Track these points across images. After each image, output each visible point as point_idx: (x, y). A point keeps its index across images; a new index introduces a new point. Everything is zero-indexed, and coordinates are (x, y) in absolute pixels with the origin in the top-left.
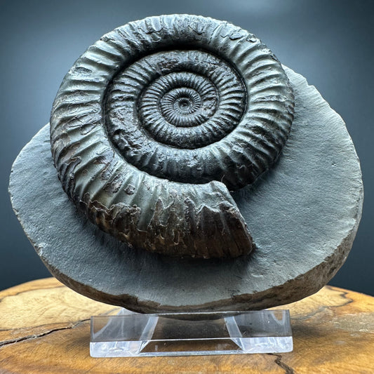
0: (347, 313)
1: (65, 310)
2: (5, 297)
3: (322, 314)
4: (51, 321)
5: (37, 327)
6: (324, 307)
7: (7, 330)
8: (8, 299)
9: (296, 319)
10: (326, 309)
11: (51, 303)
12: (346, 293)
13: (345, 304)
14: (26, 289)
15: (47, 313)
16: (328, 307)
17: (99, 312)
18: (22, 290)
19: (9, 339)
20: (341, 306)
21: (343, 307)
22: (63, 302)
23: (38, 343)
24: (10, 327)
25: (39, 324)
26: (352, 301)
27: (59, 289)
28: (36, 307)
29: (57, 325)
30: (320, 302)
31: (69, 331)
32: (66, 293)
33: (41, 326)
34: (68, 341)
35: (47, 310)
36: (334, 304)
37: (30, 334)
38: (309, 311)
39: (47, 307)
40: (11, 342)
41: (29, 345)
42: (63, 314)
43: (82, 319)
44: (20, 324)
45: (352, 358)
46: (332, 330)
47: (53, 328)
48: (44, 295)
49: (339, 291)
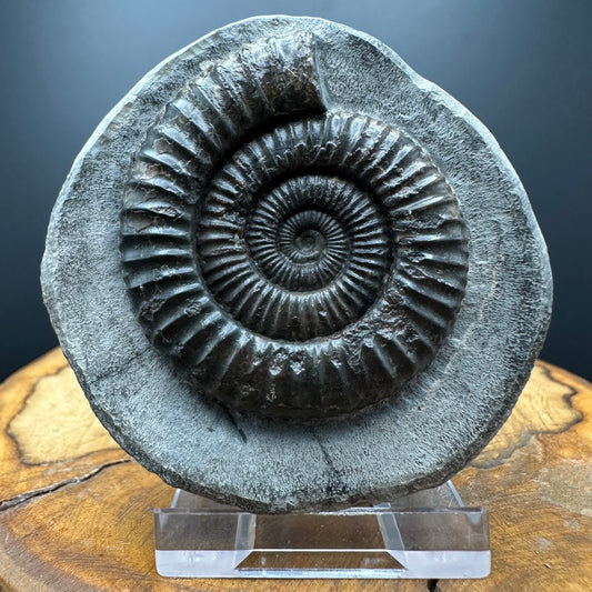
0: (567, 457)
2: (40, 378)
3: (525, 453)
4: (101, 444)
5: (81, 458)
6: (531, 432)
7: (39, 465)
10: (533, 439)
12: (575, 392)
13: (569, 427)
16: (537, 434)
19: (40, 485)
20: (560, 431)
23: (80, 495)
24: (44, 457)
25: (83, 450)
26: (579, 420)
29: (110, 454)
30: (525, 418)
31: (125, 468)
33: (87, 455)
34: (122, 496)
37: (70, 476)
40: (44, 493)
41: (66, 500)
46: (534, 506)
47: (102, 460)
49: (563, 384)
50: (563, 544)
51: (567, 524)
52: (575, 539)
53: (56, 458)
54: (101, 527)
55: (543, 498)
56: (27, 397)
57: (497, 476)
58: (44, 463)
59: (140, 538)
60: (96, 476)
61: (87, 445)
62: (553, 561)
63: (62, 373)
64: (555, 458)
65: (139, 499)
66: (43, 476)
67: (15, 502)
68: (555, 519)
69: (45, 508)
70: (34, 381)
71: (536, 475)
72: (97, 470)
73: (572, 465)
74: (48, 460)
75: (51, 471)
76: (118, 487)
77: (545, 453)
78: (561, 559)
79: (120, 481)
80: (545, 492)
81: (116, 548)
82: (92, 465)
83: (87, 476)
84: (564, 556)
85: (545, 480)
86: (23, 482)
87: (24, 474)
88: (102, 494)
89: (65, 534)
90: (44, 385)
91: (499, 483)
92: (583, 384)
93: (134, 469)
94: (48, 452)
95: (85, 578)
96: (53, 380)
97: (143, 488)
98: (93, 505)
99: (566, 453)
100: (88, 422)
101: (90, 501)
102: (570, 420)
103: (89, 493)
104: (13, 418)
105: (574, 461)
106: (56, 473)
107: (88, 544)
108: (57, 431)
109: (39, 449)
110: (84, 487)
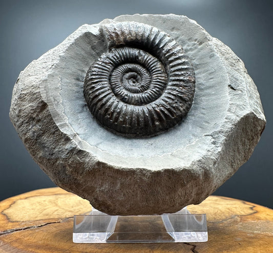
0: (250, 220)
1: (57, 210)
2: (17, 200)
3: (233, 220)
4: (46, 217)
5: (37, 221)
6: (236, 215)
7: (17, 222)
8: (19, 201)
9: (213, 223)
10: (236, 217)
11: (48, 205)
12: (254, 207)
13: (251, 214)
14: (32, 195)
15: (44, 212)
16: (238, 216)
17: (80, 212)
18: (30, 196)
19: (18, 227)
20: (248, 215)
21: (249, 216)
22: (57, 205)
23: (37, 231)
24: (19, 220)
25: (38, 218)
26: (257, 212)
27: (55, 196)
28: (38, 208)
29: (51, 220)
30: (234, 212)
31: (58, 224)
32: (59, 199)
33: (40, 220)
34: (57, 231)
35: (45, 209)
36: (243, 213)
37: (32, 225)
38: (224, 218)
39: (45, 208)
40: (19, 230)
41: (31, 232)
42: (56, 213)
43: (68, 217)
44: (26, 218)
45: (243, 250)
46: (235, 231)
47: (47, 222)
48: (44, 199)
49: (250, 205)
56: (11, 204)
57: (221, 225)
67: (6, 232)
70: (14, 200)
74: (22, 220)
79: (56, 227)
86: (10, 226)
87: (10, 224)
91: (221, 226)
99: (249, 219)
104: (5, 210)
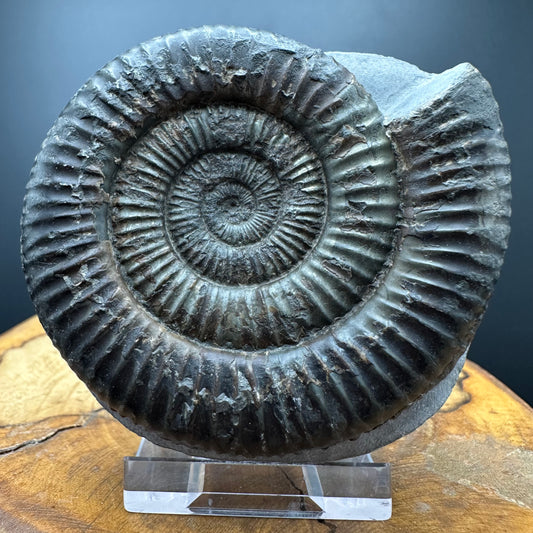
50: (440, 508)
51: (445, 491)
52: (451, 504)
53: (17, 422)
54: (54, 482)
55: (428, 469)
58: (8, 426)
59: (87, 494)
60: (52, 439)
61: (45, 411)
62: (430, 523)
63: (27, 345)
64: (443, 434)
65: (87, 460)
66: (7, 437)
68: (436, 487)
69: (8, 465)
71: (425, 448)
72: (52, 433)
73: (456, 441)
75: (14, 433)
76: (70, 449)
77: (435, 429)
78: (436, 521)
80: (430, 463)
81: (65, 501)
82: (48, 429)
83: (44, 438)
84: (439, 519)
85: (432, 453)
88: (56, 455)
89: (24, 488)
90: (10, 356)
92: (475, 369)
93: (84, 433)
94: (12, 416)
95: (39, 526)
96: (18, 353)
97: (91, 450)
98: (48, 464)
100: (48, 391)
101: (45, 460)
102: (459, 401)
103: (45, 453)
105: (458, 437)
106: (18, 435)
107: (42, 497)
108: (20, 398)
109: (4, 414)
110: (41, 447)
